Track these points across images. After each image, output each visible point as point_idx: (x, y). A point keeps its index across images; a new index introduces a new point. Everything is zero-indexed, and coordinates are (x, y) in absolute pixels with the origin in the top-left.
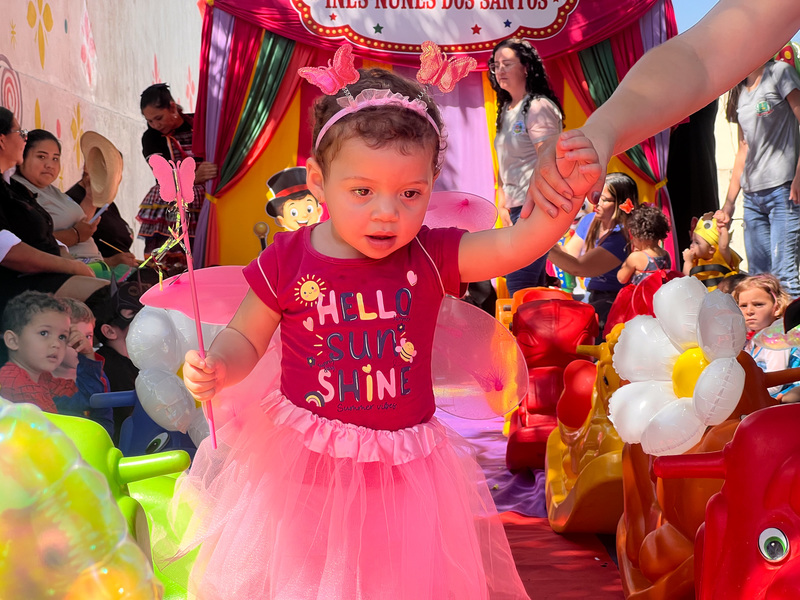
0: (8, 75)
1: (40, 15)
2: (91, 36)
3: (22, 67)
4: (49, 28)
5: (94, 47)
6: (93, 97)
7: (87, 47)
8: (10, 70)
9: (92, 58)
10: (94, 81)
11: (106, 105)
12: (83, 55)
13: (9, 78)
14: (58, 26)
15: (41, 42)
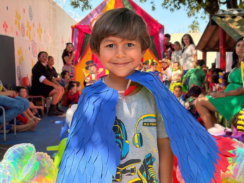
0: (34, 44)
1: (40, 31)
2: (50, 33)
3: (36, 42)
4: (41, 33)
5: (50, 35)
6: (50, 46)
7: (49, 36)
8: (34, 43)
9: (50, 38)
10: (50, 42)
11: (53, 47)
12: (48, 37)
13: (34, 45)
14: (43, 32)
15: (40, 36)
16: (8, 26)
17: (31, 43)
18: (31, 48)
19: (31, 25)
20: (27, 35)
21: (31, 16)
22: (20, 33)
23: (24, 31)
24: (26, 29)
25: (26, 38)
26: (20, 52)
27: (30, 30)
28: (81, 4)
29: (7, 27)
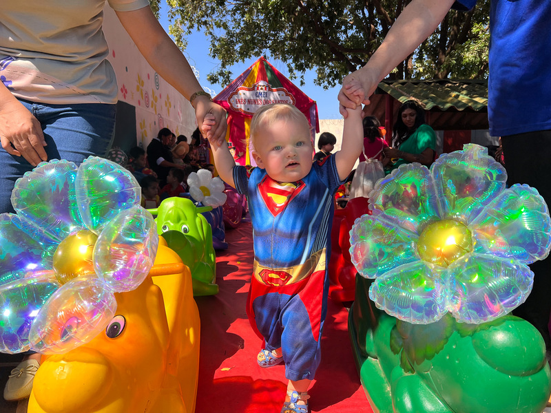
0: (160, 118)
1: (168, 104)
2: (181, 109)
3: (164, 117)
4: (170, 107)
6: (181, 124)
7: (180, 112)
9: (181, 114)
11: (184, 126)
12: (179, 114)
13: (161, 120)
14: (172, 107)
15: (169, 110)
16: (128, 91)
17: (157, 117)
18: (157, 122)
19: (157, 95)
20: (152, 107)
21: (158, 84)
22: (143, 102)
23: (148, 101)
24: (151, 99)
25: (151, 110)
26: (143, 126)
27: (156, 102)
28: (221, 79)
29: (126, 93)
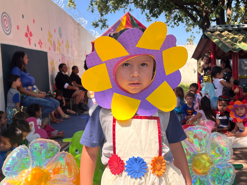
16: (43, 43)
18: (61, 60)
19: (61, 42)
20: (58, 50)
21: (60, 35)
22: (52, 48)
23: (55, 47)
26: (52, 63)
27: (60, 46)
28: (100, 24)
